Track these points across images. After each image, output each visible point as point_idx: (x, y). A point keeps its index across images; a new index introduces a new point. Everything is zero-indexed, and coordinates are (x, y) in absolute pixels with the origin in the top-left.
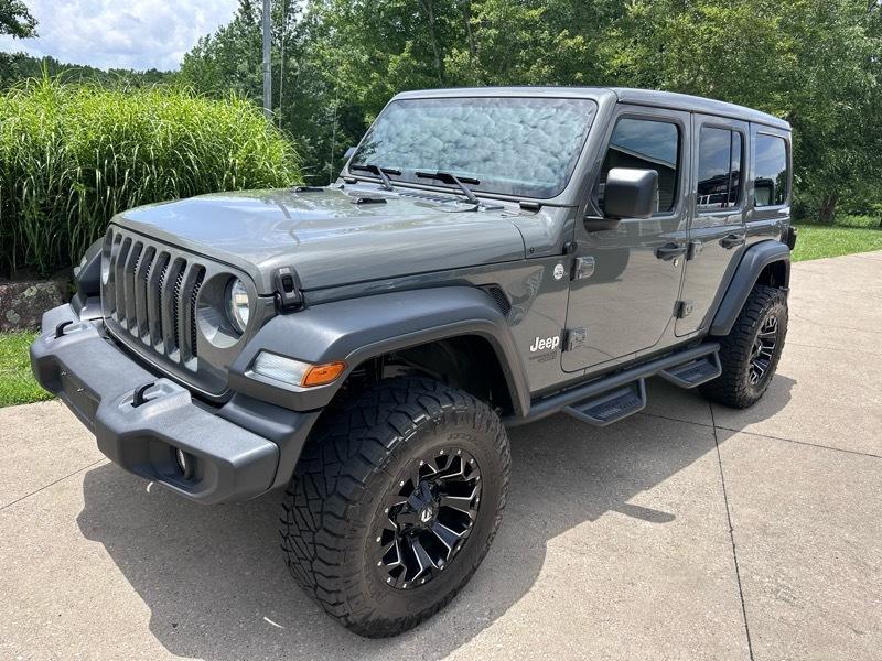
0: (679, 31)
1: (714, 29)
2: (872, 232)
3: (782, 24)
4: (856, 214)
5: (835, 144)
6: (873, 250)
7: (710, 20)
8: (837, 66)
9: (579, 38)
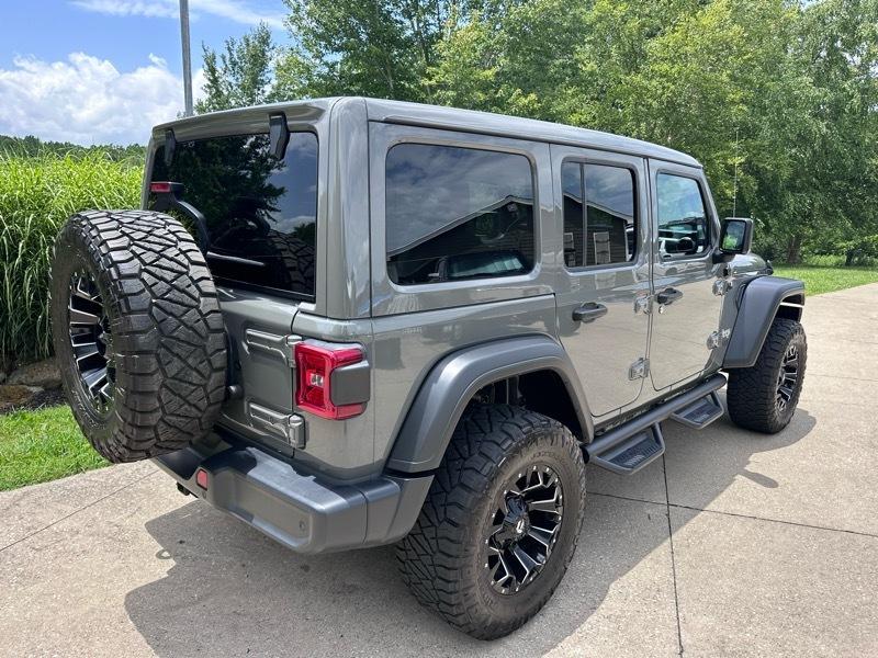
0: (635, 88)
1: (666, 85)
2: (838, 271)
3: (732, 77)
4: (822, 254)
5: (792, 188)
6: (839, 289)
7: (662, 76)
8: (789, 114)
9: (533, 96)
